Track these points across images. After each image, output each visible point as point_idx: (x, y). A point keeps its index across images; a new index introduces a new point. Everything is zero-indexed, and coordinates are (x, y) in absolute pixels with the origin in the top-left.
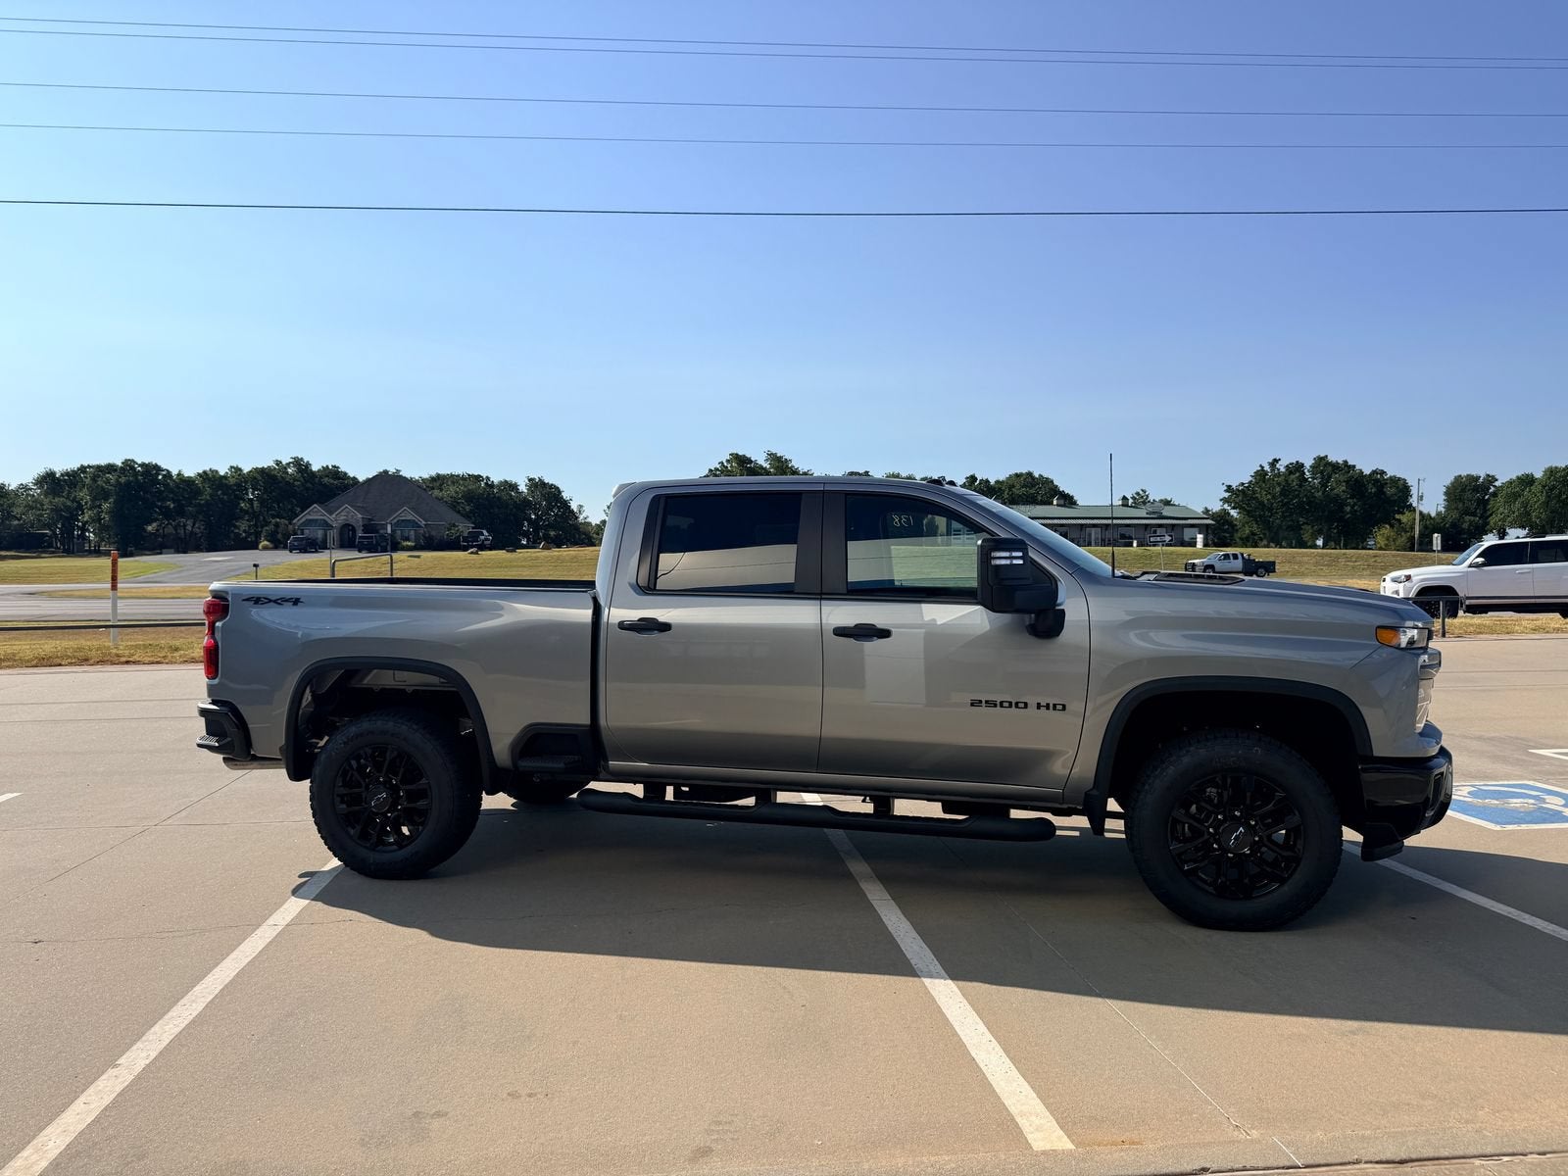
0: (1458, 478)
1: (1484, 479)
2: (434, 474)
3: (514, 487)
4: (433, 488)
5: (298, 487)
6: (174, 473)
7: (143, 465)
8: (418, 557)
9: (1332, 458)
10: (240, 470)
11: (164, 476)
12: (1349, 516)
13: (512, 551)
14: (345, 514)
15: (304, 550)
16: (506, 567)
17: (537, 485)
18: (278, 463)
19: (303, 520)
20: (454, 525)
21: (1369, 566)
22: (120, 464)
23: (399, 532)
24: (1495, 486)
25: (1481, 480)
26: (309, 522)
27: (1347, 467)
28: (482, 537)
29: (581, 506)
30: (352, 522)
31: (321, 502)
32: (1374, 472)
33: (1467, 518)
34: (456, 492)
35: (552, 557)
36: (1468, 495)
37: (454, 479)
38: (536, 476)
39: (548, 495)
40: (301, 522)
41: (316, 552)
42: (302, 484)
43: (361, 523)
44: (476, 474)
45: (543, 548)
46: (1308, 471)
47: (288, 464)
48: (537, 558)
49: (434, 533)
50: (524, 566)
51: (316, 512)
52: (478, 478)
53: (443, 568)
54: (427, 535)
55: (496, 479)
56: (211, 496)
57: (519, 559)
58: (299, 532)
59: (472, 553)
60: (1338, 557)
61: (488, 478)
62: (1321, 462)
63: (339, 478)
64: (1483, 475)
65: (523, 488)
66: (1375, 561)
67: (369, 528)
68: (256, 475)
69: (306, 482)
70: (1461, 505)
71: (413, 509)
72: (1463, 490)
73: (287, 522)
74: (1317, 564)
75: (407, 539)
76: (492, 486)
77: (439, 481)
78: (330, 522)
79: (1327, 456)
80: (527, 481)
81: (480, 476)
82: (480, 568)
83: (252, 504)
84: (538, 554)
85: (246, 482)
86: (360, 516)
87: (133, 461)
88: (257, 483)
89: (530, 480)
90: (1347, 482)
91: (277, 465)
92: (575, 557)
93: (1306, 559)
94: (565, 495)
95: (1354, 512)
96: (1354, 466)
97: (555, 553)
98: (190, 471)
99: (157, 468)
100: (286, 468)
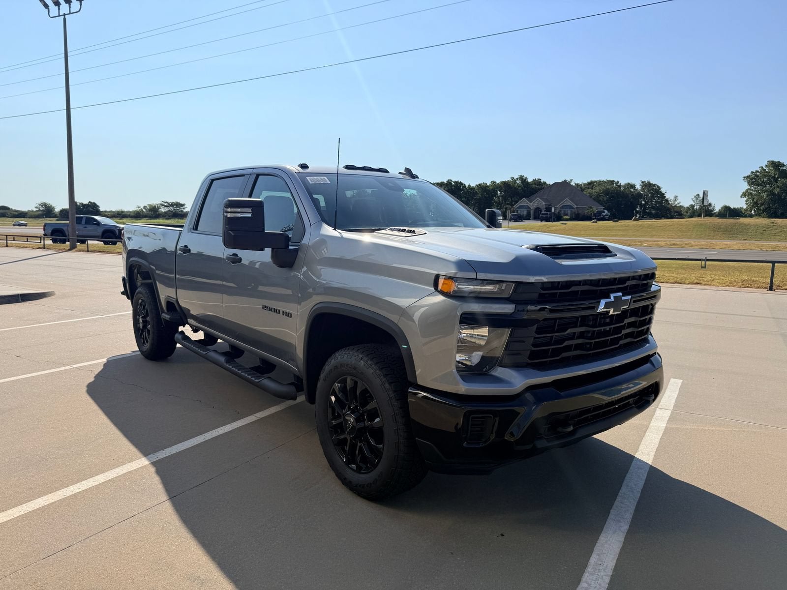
2: (589, 181)
3: (633, 186)
4: (588, 188)
5: (520, 190)
6: (467, 185)
7: (455, 182)
8: (565, 224)
10: (495, 182)
11: (463, 187)
13: (615, 221)
14: (537, 202)
15: (516, 220)
16: (610, 230)
17: (647, 185)
18: (513, 178)
19: (519, 205)
20: (591, 208)
22: (446, 182)
23: (563, 211)
26: (521, 207)
28: (604, 214)
29: (676, 196)
30: (540, 206)
31: (527, 197)
34: (600, 190)
35: (637, 225)
37: (600, 183)
38: (646, 180)
39: (653, 190)
40: (517, 207)
41: (522, 221)
42: (522, 188)
43: (544, 207)
44: (612, 180)
45: (634, 220)
47: (517, 179)
48: (628, 225)
49: (580, 212)
50: (619, 230)
51: (524, 202)
52: (612, 182)
53: (576, 230)
54: (576, 213)
55: (623, 182)
56: (481, 195)
57: (618, 225)
58: (516, 211)
59: (594, 222)
61: (618, 182)
63: (540, 185)
65: (638, 187)
67: (548, 209)
68: (501, 184)
69: (525, 187)
71: (570, 199)
73: (511, 207)
75: (567, 215)
76: (620, 186)
77: (591, 184)
78: (530, 206)
80: (641, 183)
81: (614, 181)
82: (596, 230)
83: (499, 199)
84: (629, 223)
85: (497, 188)
86: (544, 203)
87: (451, 180)
88: (502, 188)
89: (642, 182)
91: (512, 179)
92: (651, 225)
94: (663, 190)
97: (640, 223)
98: (473, 184)
99: (461, 183)
100: (516, 181)
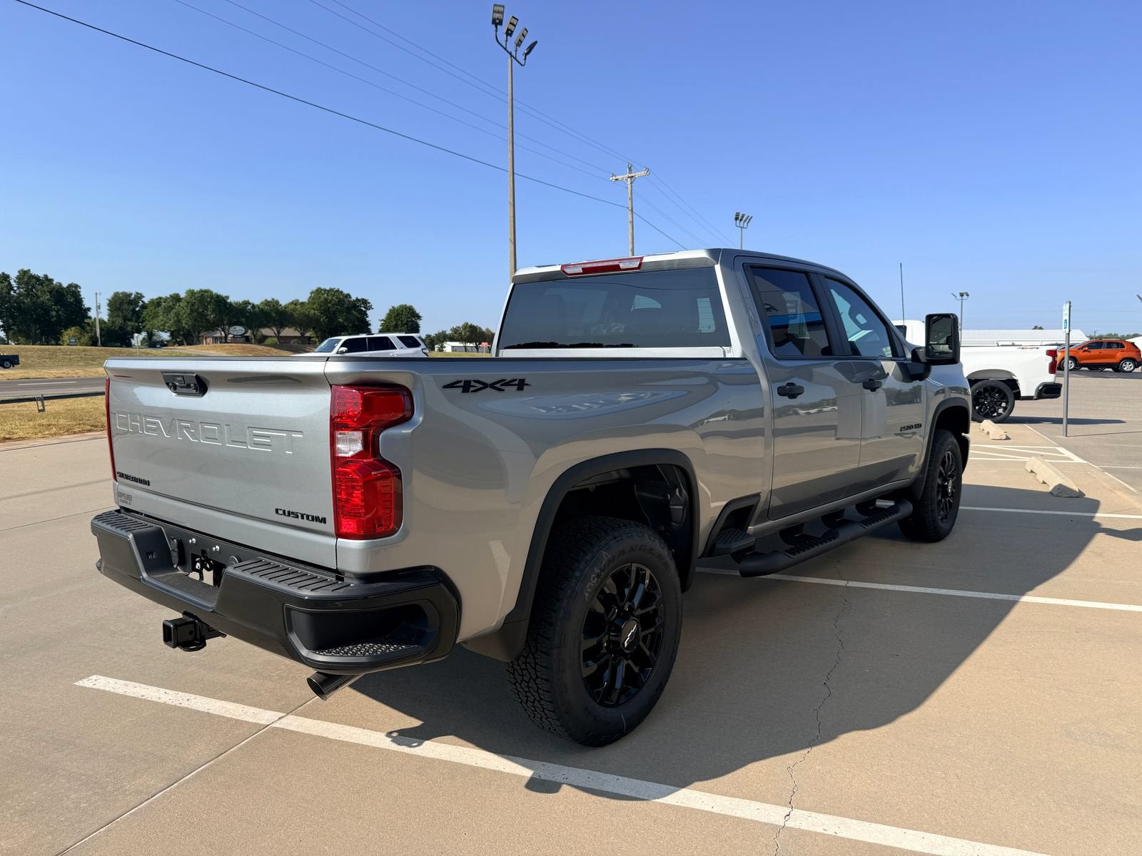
0: (116, 294)
1: (135, 296)
9: (33, 272)
12: (55, 319)
21: (81, 358)
24: (143, 301)
25: (133, 296)
27: (48, 280)
32: (70, 286)
33: (130, 323)
36: (126, 306)
46: (15, 281)
60: (55, 351)
62: (25, 276)
64: (134, 293)
66: (86, 355)
70: (121, 314)
72: (122, 303)
74: (40, 357)
79: (29, 270)
90: (50, 292)
93: (29, 353)
95: (58, 316)
96: (52, 280)
